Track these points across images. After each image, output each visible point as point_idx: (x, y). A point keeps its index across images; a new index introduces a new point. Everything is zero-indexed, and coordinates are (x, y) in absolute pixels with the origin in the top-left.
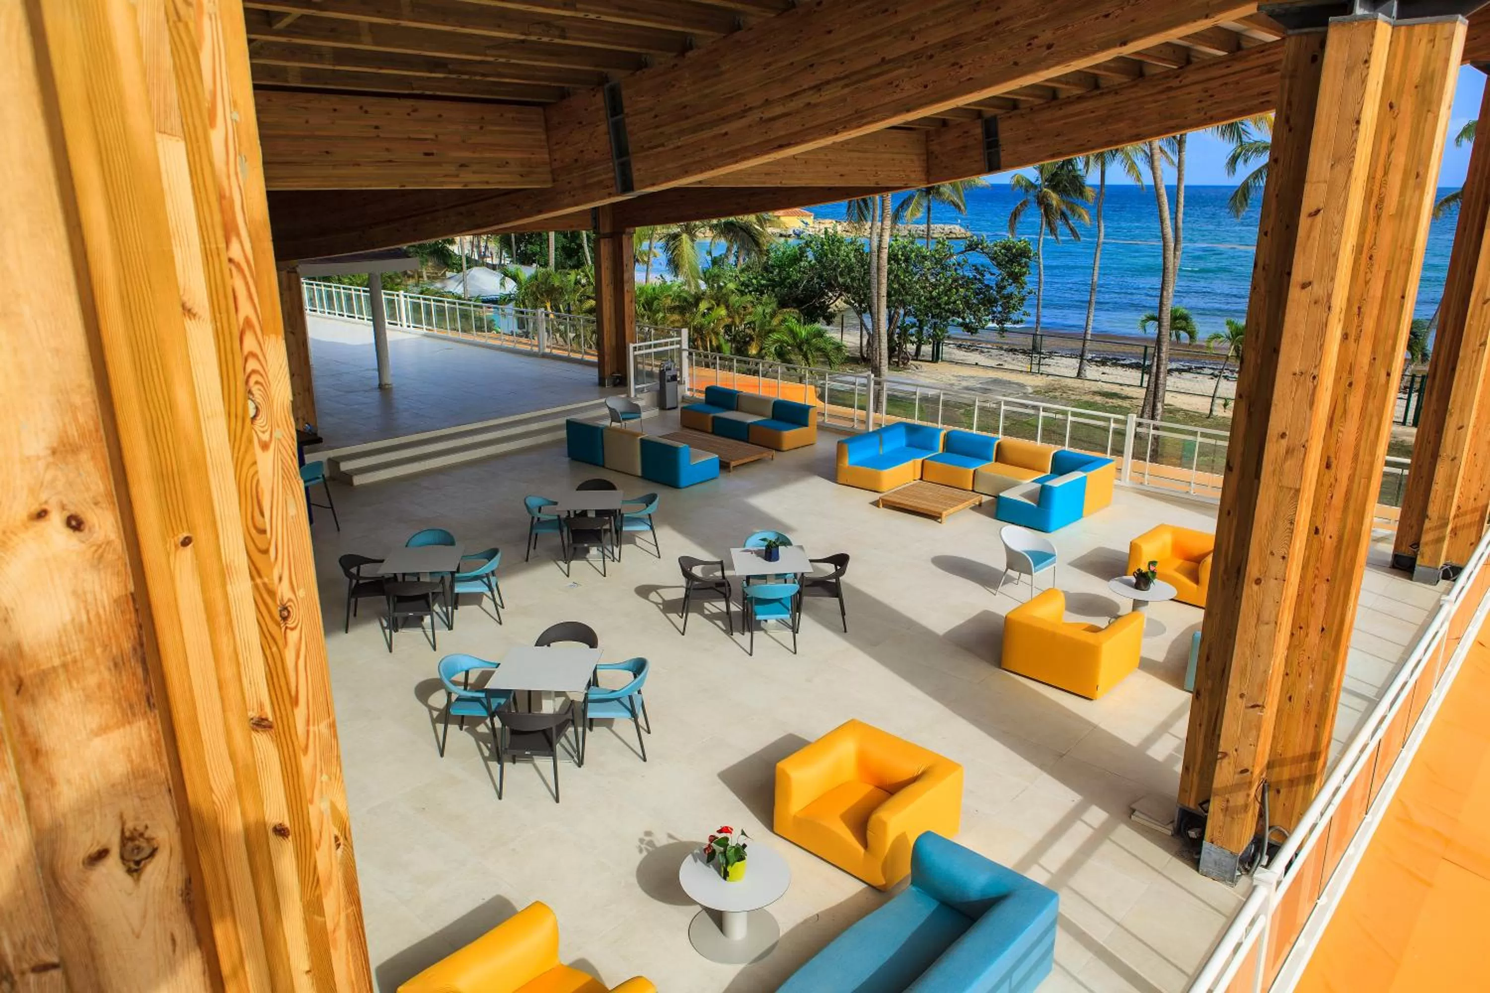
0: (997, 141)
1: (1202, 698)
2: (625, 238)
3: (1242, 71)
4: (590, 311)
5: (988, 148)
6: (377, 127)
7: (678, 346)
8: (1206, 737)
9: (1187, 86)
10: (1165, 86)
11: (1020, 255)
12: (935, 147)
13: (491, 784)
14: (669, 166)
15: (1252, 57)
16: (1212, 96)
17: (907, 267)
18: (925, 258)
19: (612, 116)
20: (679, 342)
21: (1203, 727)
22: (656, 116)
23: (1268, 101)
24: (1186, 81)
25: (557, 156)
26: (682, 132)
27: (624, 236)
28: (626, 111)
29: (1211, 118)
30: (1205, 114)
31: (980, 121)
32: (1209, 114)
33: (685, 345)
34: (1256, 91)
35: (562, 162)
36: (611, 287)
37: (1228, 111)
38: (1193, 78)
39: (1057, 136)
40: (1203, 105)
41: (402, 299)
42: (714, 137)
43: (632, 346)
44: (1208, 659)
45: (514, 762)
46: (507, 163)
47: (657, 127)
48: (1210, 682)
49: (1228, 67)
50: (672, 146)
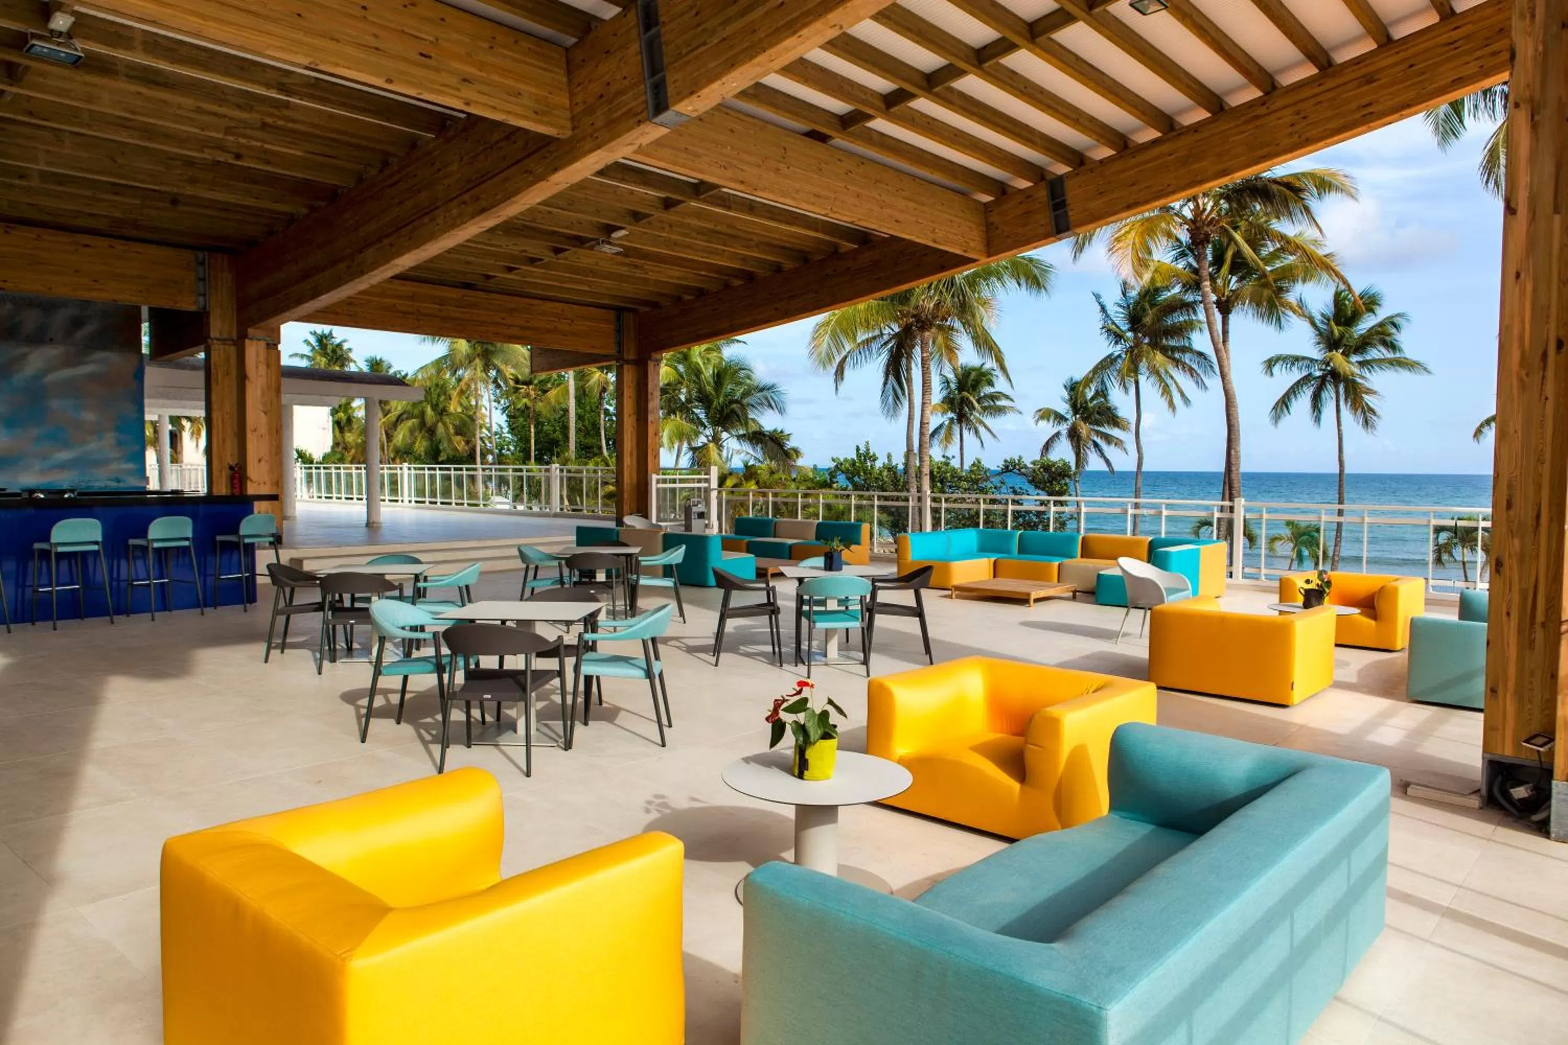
0: (1064, 201)
1: (1506, 569)
2: (651, 364)
3: (1338, 87)
4: (609, 496)
5: (1054, 210)
6: (364, 8)
7: (706, 485)
8: (1520, 631)
9: (1276, 111)
10: (1250, 115)
11: (1060, 474)
12: (995, 218)
13: (430, 762)
14: (711, 65)
15: (1347, 71)
16: (1305, 118)
17: (943, 487)
18: (960, 478)
19: (645, 33)
20: (707, 481)
21: (1515, 615)
22: (697, 14)
23: (1371, 113)
24: (1273, 107)
25: (579, 99)
26: (728, 21)
27: (649, 362)
28: (662, 19)
29: (1307, 140)
30: (1300, 137)
31: (1043, 183)
32: (1303, 137)
33: (714, 484)
34: (1354, 105)
35: (585, 103)
36: (634, 418)
37: (1326, 130)
38: (1280, 103)
39: (1133, 185)
40: (1297, 128)
41: (406, 471)
42: (767, 13)
43: (655, 477)
44: (1509, 505)
45: (469, 747)
46: (519, 94)
47: (699, 25)
48: (1516, 542)
49: (1320, 85)
50: (716, 41)
